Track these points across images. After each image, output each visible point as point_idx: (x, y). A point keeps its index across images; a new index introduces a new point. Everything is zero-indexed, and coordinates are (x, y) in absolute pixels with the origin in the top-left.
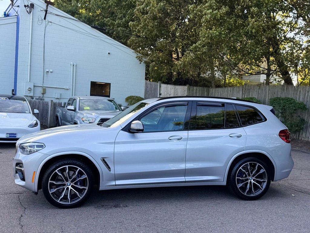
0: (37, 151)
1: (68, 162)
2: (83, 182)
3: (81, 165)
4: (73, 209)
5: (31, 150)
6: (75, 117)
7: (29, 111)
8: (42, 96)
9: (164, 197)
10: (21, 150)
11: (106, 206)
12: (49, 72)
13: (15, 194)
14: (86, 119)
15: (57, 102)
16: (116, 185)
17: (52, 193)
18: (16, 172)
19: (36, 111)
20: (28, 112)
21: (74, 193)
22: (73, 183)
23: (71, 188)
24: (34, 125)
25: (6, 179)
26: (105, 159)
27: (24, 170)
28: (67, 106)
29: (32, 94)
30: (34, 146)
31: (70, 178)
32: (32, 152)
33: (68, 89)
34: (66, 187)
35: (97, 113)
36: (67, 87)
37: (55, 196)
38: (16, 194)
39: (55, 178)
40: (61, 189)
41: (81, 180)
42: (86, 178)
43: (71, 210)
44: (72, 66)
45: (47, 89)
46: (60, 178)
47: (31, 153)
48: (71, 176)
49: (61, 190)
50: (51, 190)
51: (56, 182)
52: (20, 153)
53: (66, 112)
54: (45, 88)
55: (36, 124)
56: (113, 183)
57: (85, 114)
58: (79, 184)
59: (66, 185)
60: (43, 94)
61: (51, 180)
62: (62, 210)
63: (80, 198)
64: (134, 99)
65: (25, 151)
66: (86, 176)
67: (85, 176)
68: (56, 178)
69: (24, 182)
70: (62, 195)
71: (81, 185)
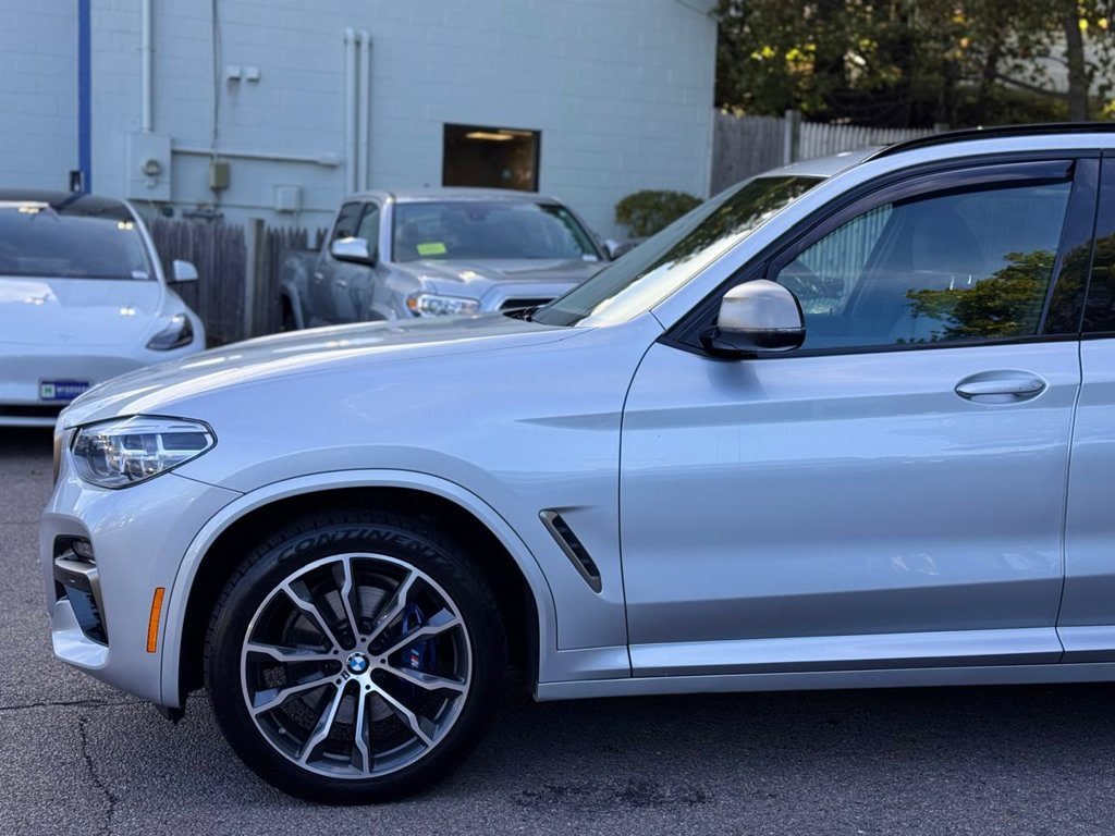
0: (169, 471)
1: (349, 532)
2: (440, 656)
3: (430, 553)
4: (387, 808)
5: (137, 462)
6: (371, 296)
7: (148, 270)
8: (210, 199)
9: (914, 741)
10: (84, 465)
11: (577, 791)
12: (243, 82)
13: (65, 704)
14: (431, 301)
15: (287, 231)
16: (632, 672)
17: (263, 716)
18: (61, 592)
19: (184, 270)
20: (145, 275)
21: (389, 713)
22: (385, 656)
23: (374, 687)
24: (176, 337)
25: (25, 622)
26: (564, 516)
27: (97, 582)
28: (331, 245)
29: (163, 194)
30: (152, 436)
31: (366, 625)
32: (140, 475)
33: (335, 162)
34: (344, 682)
35: (489, 274)
36: (331, 156)
37: (283, 731)
38: (70, 709)
39: (279, 625)
40: (315, 692)
41: (428, 641)
42: (457, 628)
43: (374, 812)
44: (351, 46)
45: (236, 167)
46: (309, 627)
47: (138, 479)
48: (368, 613)
49: (318, 695)
50: (259, 695)
51: (285, 653)
52: (79, 482)
53: (329, 275)
54: (223, 161)
55: (185, 336)
56: (618, 660)
57: (423, 279)
58: (415, 663)
59: (344, 668)
60: (218, 190)
61: (255, 638)
62: (326, 811)
63: (427, 746)
64: (658, 207)
65: (104, 469)
66: (459, 619)
67: (449, 618)
68: (288, 625)
69: (104, 649)
70: (323, 726)
71: (428, 668)
